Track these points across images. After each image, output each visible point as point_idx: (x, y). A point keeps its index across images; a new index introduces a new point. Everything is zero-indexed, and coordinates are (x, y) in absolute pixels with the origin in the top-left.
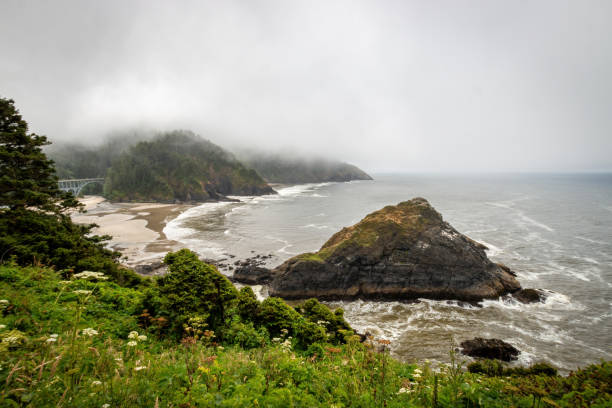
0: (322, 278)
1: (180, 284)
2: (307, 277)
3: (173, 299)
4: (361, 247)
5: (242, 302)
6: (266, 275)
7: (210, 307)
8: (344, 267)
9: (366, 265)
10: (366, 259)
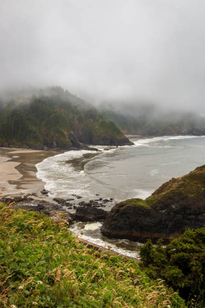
2: (134, 220)
4: (186, 197)
6: (102, 215)
8: (169, 213)
9: (190, 214)
10: (190, 209)
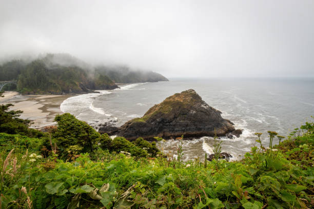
0: (145, 129)
1: (65, 132)
2: (137, 130)
3: (61, 140)
4: (164, 114)
5: (102, 140)
6: (116, 130)
7: (84, 143)
8: (156, 124)
10: (166, 120)
